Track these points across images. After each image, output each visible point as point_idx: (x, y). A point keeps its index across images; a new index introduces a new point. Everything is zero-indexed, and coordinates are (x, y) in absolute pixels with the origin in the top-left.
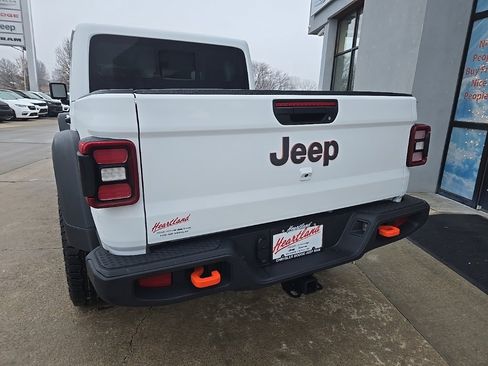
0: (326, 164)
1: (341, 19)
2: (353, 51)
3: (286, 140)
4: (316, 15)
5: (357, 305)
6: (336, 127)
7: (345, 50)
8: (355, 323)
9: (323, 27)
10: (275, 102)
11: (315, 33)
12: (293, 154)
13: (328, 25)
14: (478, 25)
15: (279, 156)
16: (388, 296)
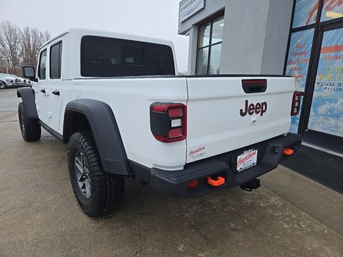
0: (262, 115)
1: (200, 26)
2: (210, 46)
3: (247, 102)
4: (183, 22)
5: (261, 198)
6: (267, 94)
7: (204, 46)
8: (264, 208)
9: (189, 30)
10: (243, 80)
11: (183, 33)
12: (249, 110)
13: (192, 30)
14: (294, 35)
15: (244, 111)
16: (274, 192)
